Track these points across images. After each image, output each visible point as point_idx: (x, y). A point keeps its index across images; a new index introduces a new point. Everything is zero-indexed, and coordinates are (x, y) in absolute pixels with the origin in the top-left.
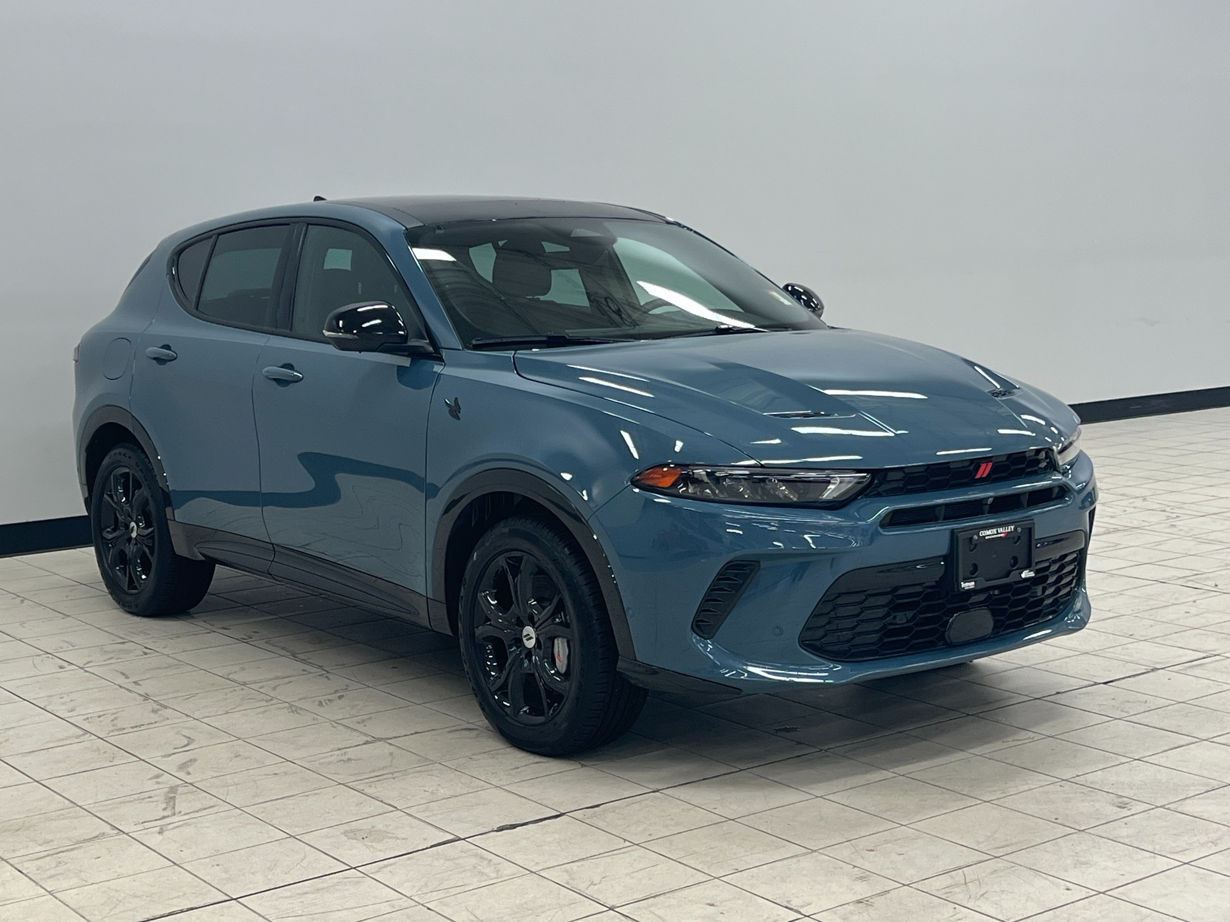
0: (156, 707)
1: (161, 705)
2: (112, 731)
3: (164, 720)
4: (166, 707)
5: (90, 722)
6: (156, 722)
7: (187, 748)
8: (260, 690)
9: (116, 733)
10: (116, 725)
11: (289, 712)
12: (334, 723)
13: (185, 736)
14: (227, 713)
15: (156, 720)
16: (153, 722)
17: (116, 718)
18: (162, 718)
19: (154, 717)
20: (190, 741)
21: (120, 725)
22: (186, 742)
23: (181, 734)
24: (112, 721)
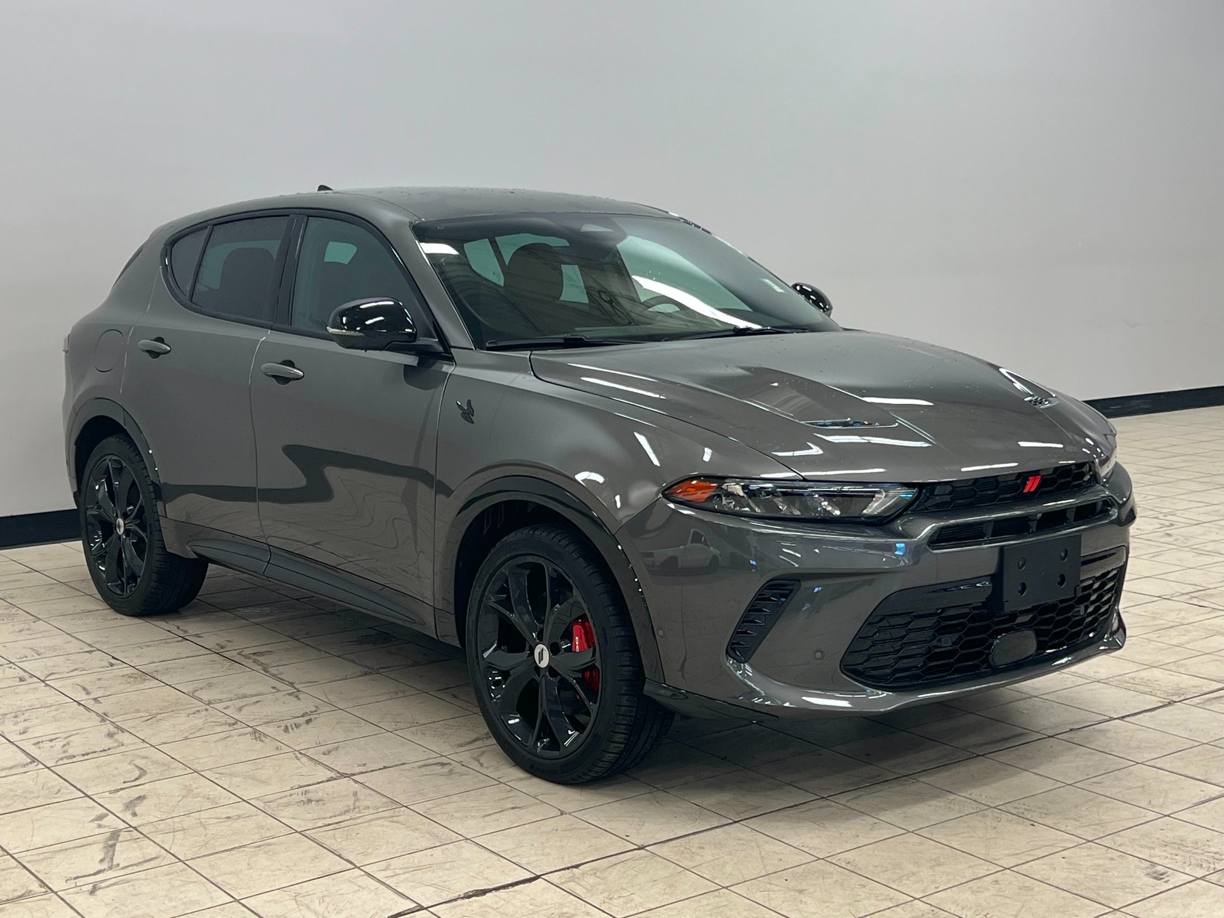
0: (112, 729)
1: (118, 727)
2: (62, 759)
3: (119, 746)
4: (123, 730)
5: (40, 748)
6: (109, 749)
7: (137, 783)
8: (224, 711)
9: (65, 761)
10: (67, 752)
11: (252, 739)
12: (297, 754)
13: (138, 767)
14: (186, 739)
15: (111, 746)
16: (107, 748)
17: (68, 743)
18: (116, 744)
19: (108, 742)
20: (143, 772)
21: (71, 751)
22: (137, 773)
23: (135, 765)
24: (64, 746)
